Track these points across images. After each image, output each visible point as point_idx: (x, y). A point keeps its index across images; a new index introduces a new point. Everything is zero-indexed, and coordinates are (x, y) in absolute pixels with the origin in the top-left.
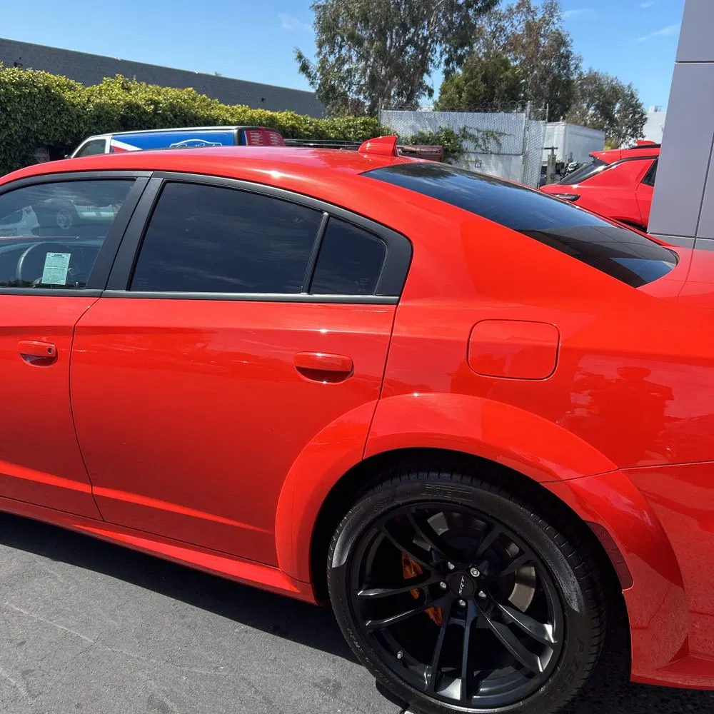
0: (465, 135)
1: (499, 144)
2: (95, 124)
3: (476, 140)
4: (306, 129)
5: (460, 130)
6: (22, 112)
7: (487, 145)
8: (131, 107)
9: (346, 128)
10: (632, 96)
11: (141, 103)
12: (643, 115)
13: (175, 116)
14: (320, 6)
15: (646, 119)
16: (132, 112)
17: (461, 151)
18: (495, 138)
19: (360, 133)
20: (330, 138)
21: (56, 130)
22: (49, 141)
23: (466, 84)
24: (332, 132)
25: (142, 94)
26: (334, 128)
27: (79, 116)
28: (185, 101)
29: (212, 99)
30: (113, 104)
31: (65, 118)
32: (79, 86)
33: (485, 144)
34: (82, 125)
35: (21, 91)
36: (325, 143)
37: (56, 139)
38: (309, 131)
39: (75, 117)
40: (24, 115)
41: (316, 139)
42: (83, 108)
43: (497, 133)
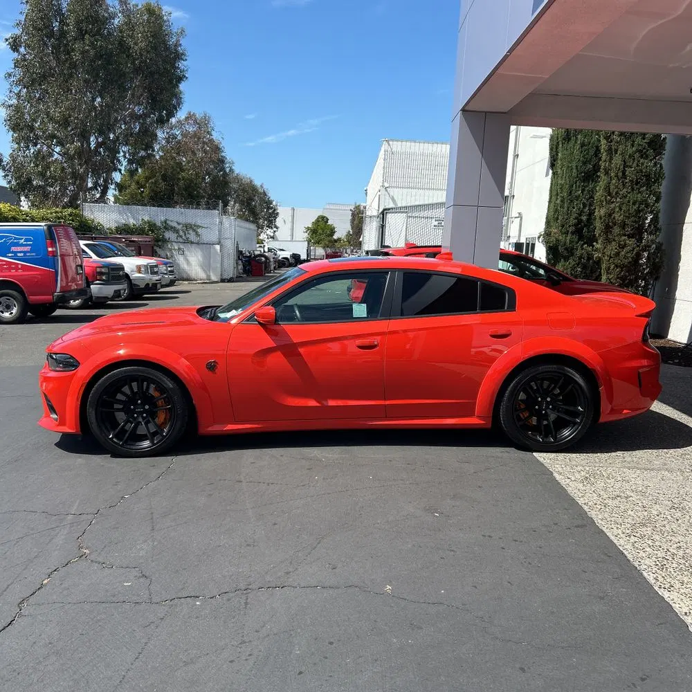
0: (167, 227)
1: (198, 235)
3: (176, 231)
5: (162, 222)
7: (188, 236)
10: (265, 194)
12: (274, 210)
15: (277, 214)
17: (165, 241)
18: (194, 230)
23: (147, 181)
33: (185, 235)
43: (195, 226)
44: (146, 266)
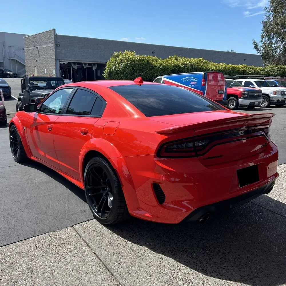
2: (163, 72)
4: (250, 71)
6: (139, 69)
8: (176, 66)
9: (270, 70)
11: (180, 64)
13: (193, 68)
14: (265, 22)
16: (176, 68)
19: (276, 72)
20: (262, 75)
21: (149, 75)
22: (147, 79)
24: (263, 72)
25: (181, 61)
26: (264, 70)
27: (157, 70)
28: (197, 63)
29: (209, 62)
30: (170, 65)
31: (153, 71)
32: (159, 60)
34: (158, 73)
35: (139, 63)
36: (259, 76)
37: (149, 78)
38: (252, 72)
39: (156, 70)
40: (139, 70)
41: (255, 75)
42: (159, 67)
44: (279, 91)
